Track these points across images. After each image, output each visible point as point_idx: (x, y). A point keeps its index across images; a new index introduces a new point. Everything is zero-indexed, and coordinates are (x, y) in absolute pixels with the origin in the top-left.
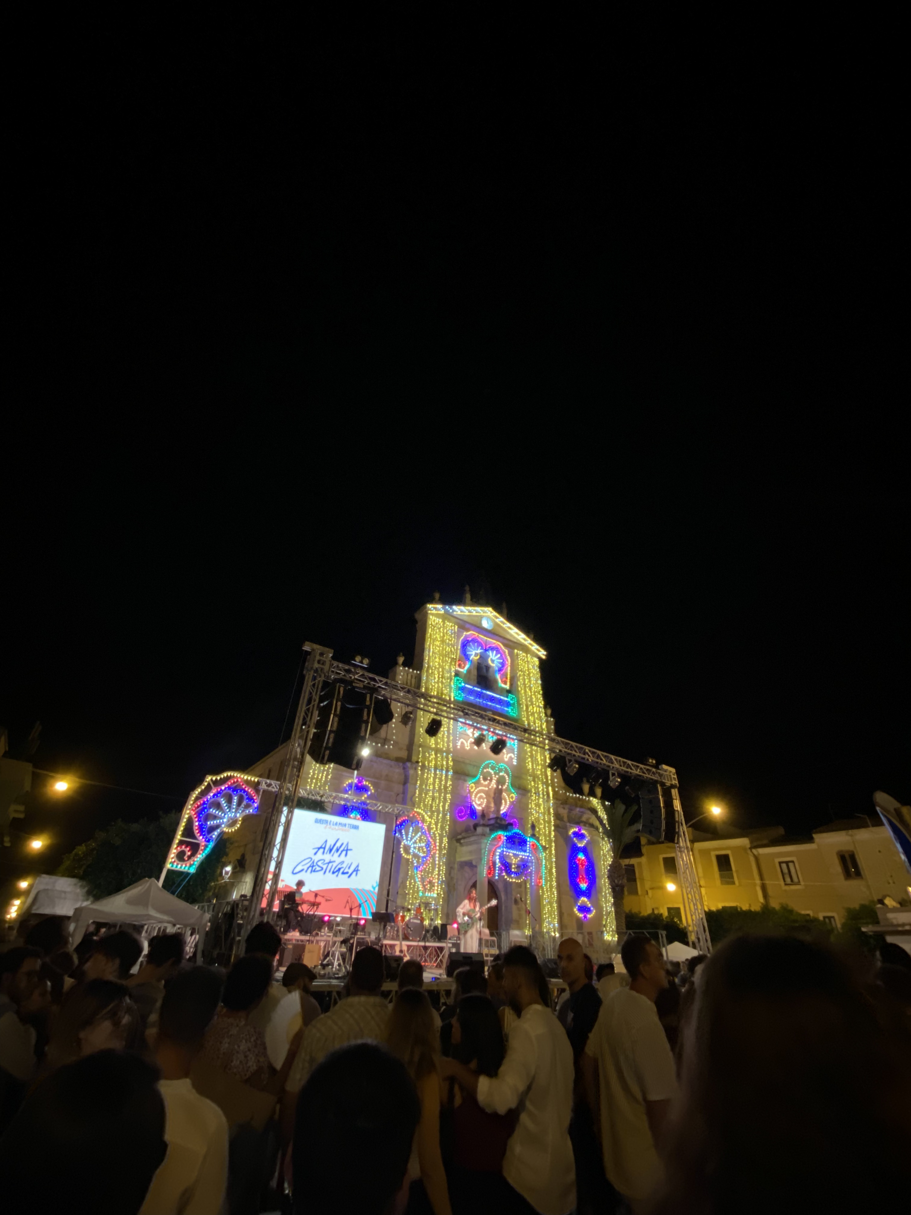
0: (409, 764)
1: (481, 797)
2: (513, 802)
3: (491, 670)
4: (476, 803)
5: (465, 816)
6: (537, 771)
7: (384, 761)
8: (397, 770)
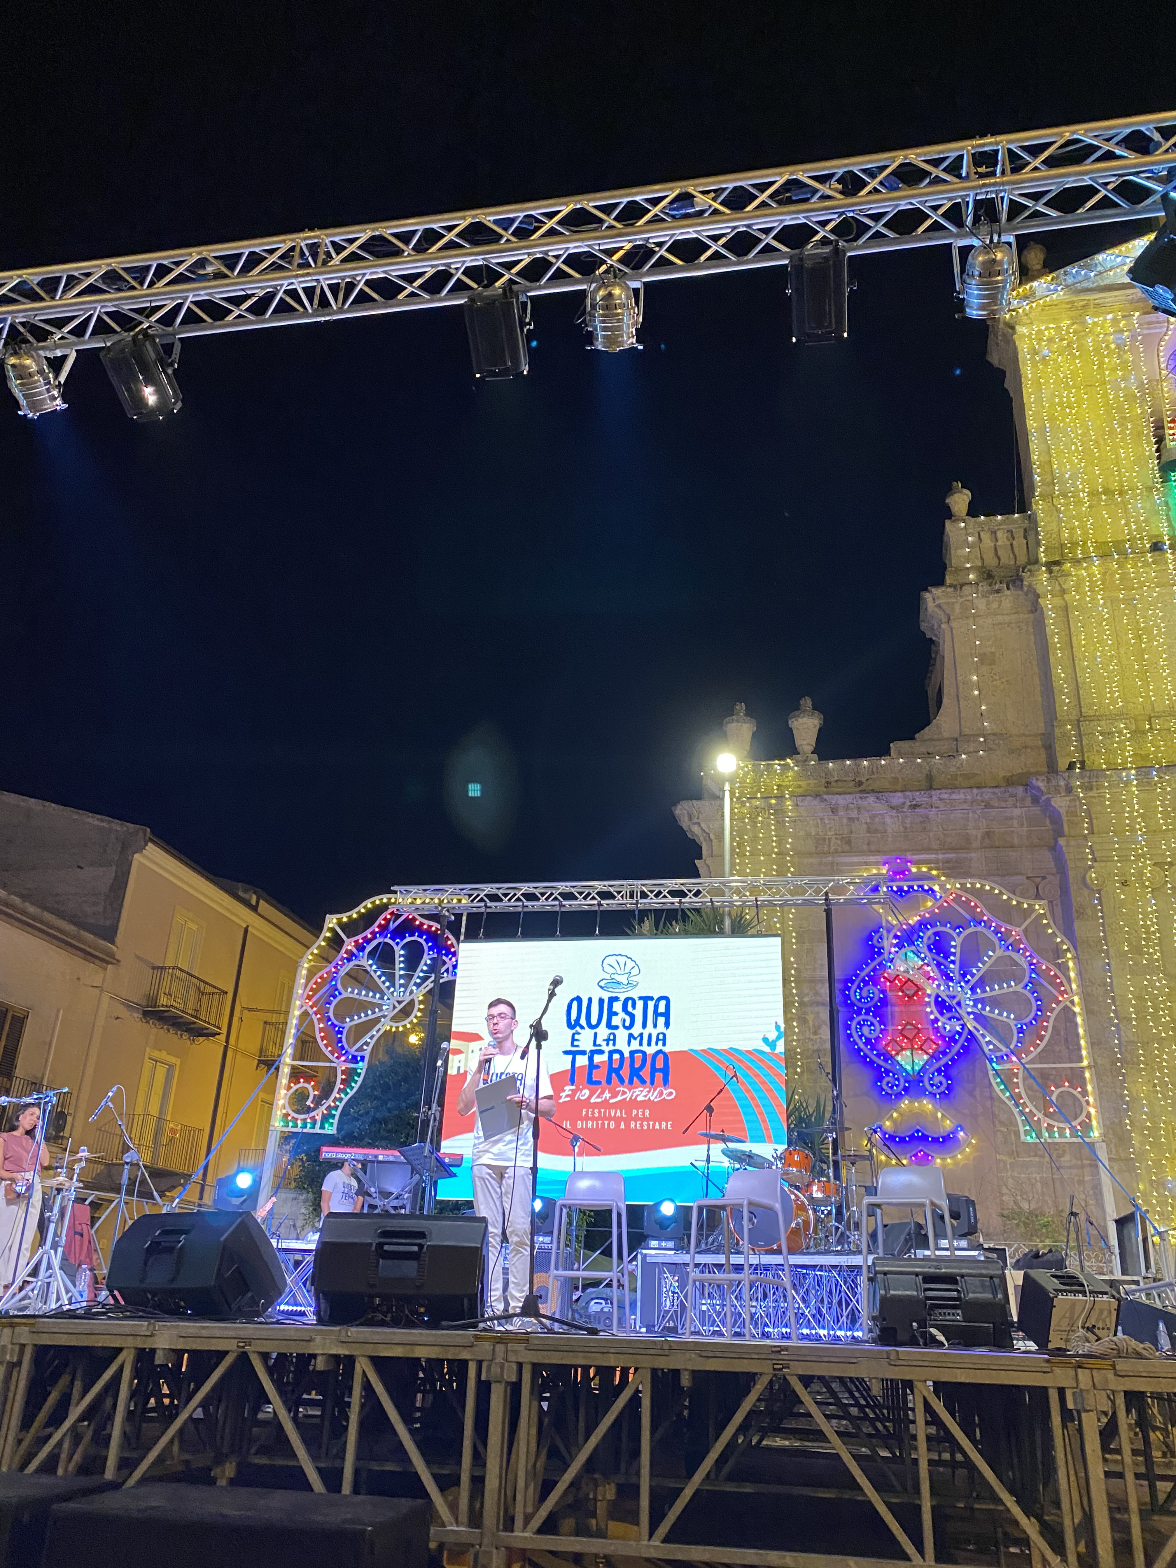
7: (954, 796)
8: (1017, 812)
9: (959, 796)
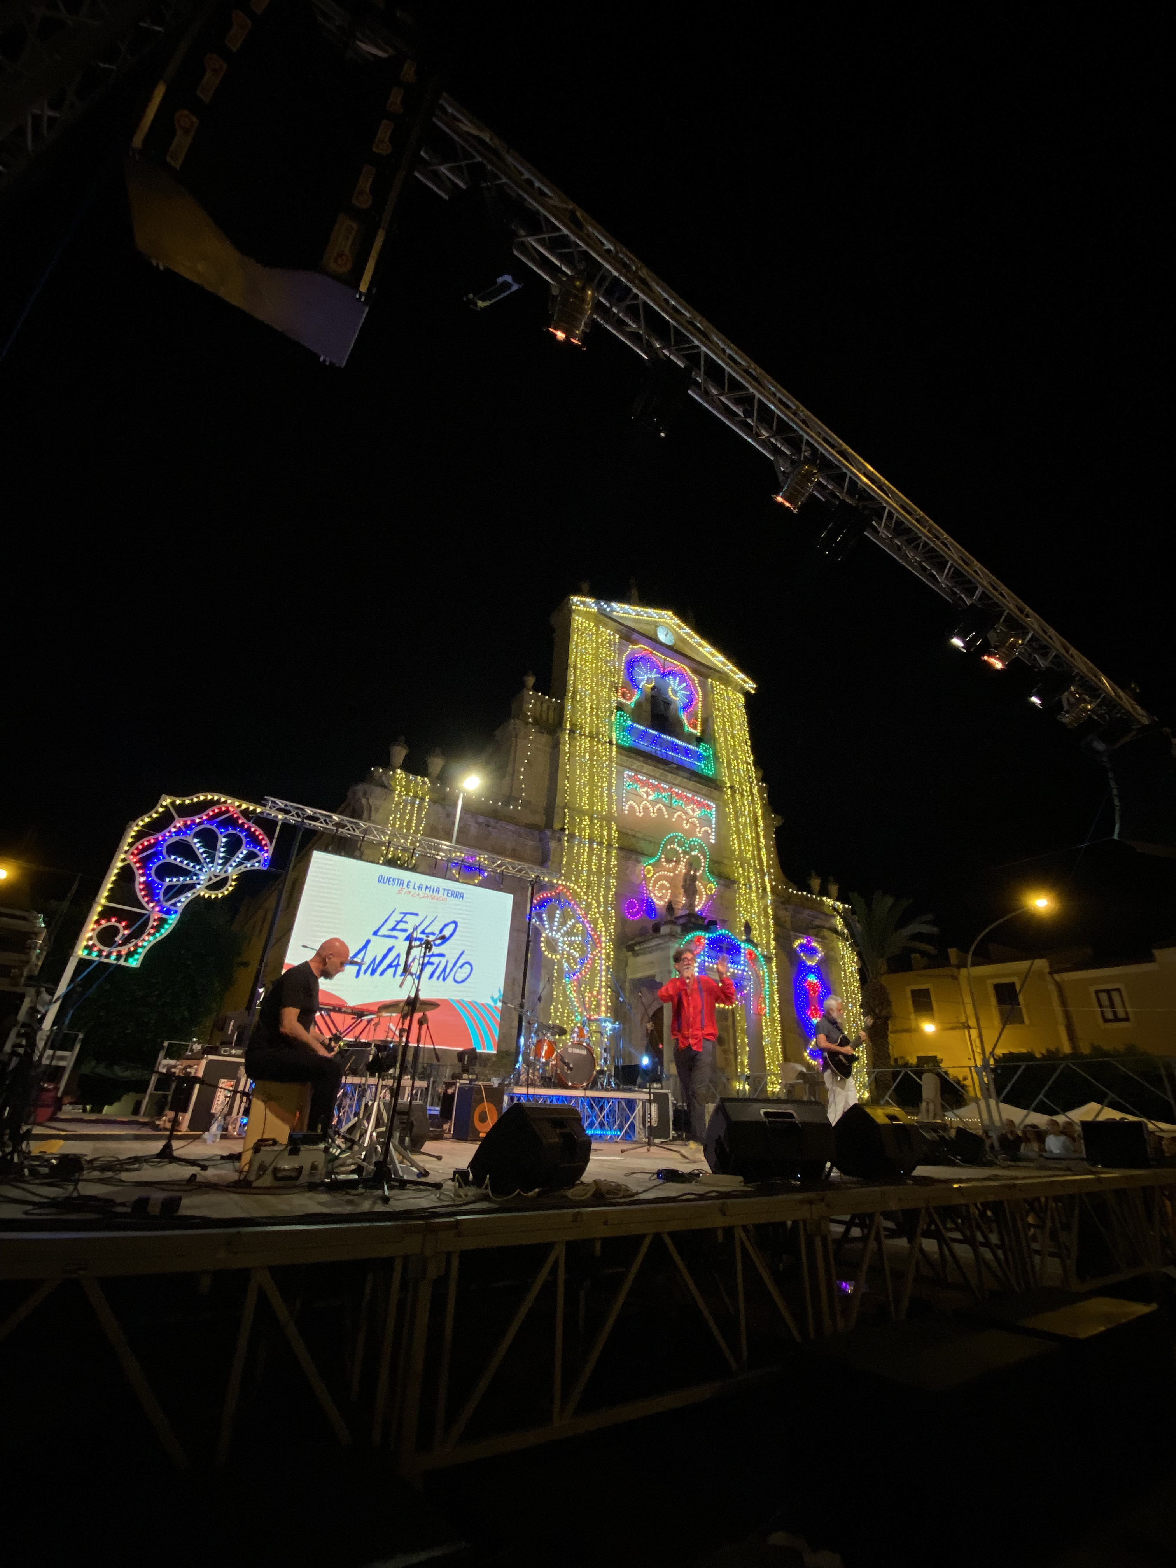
0: (549, 833)
1: (662, 887)
2: (712, 895)
3: (672, 707)
4: (655, 895)
5: (638, 913)
6: (747, 854)
7: (508, 827)
8: (531, 843)
9: (510, 827)
